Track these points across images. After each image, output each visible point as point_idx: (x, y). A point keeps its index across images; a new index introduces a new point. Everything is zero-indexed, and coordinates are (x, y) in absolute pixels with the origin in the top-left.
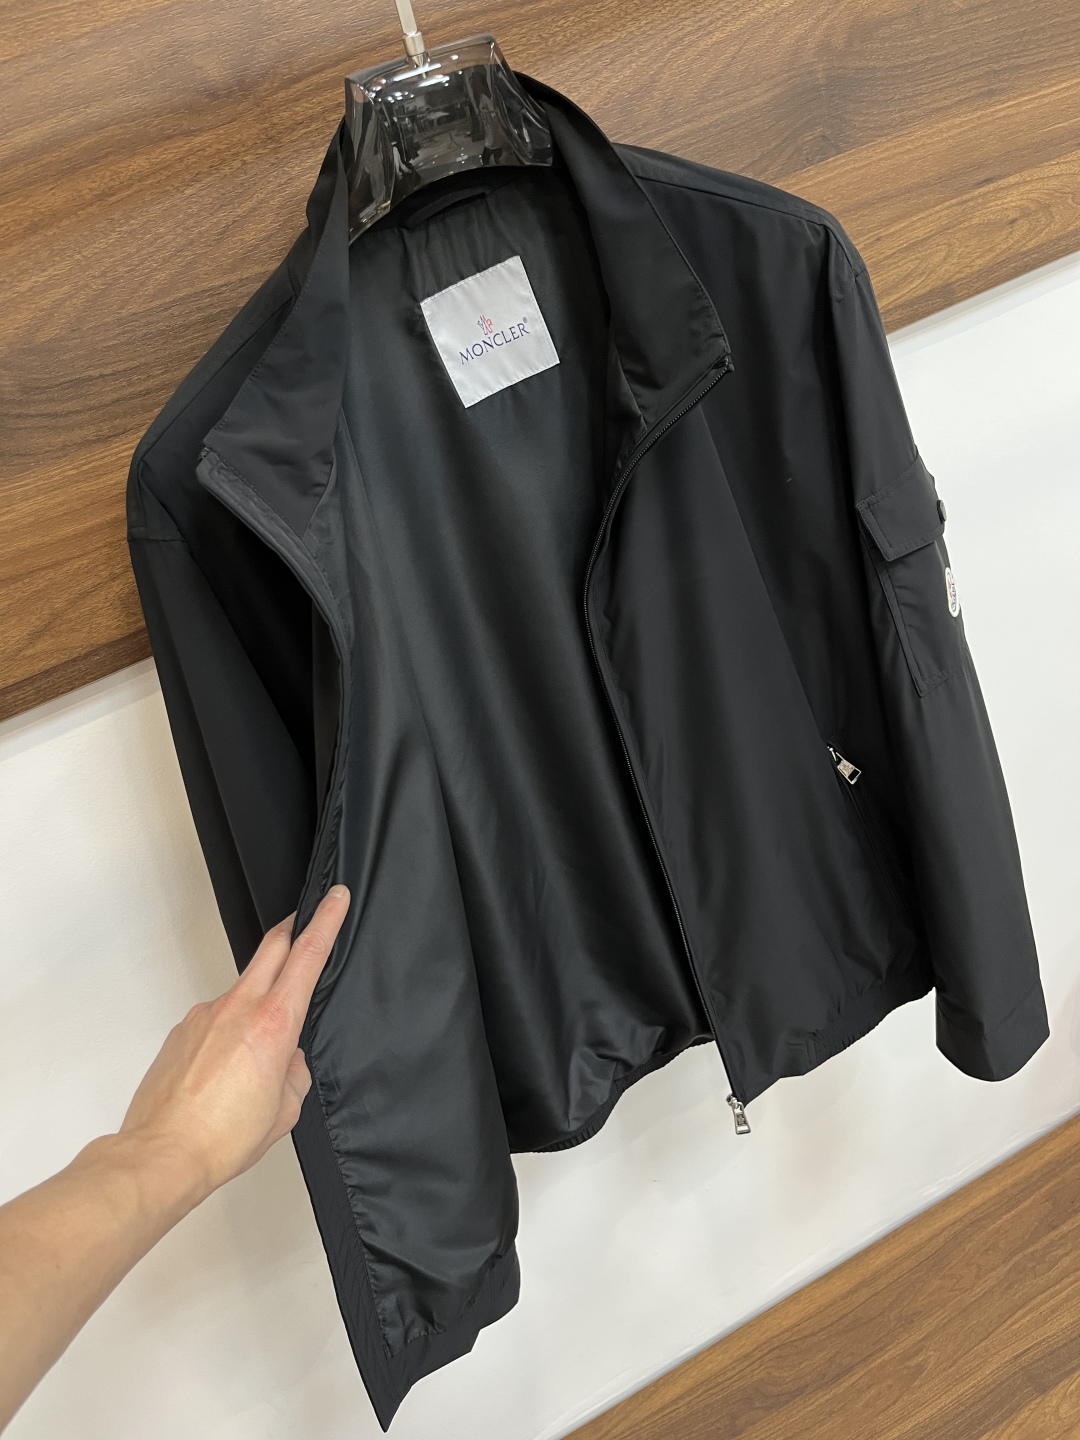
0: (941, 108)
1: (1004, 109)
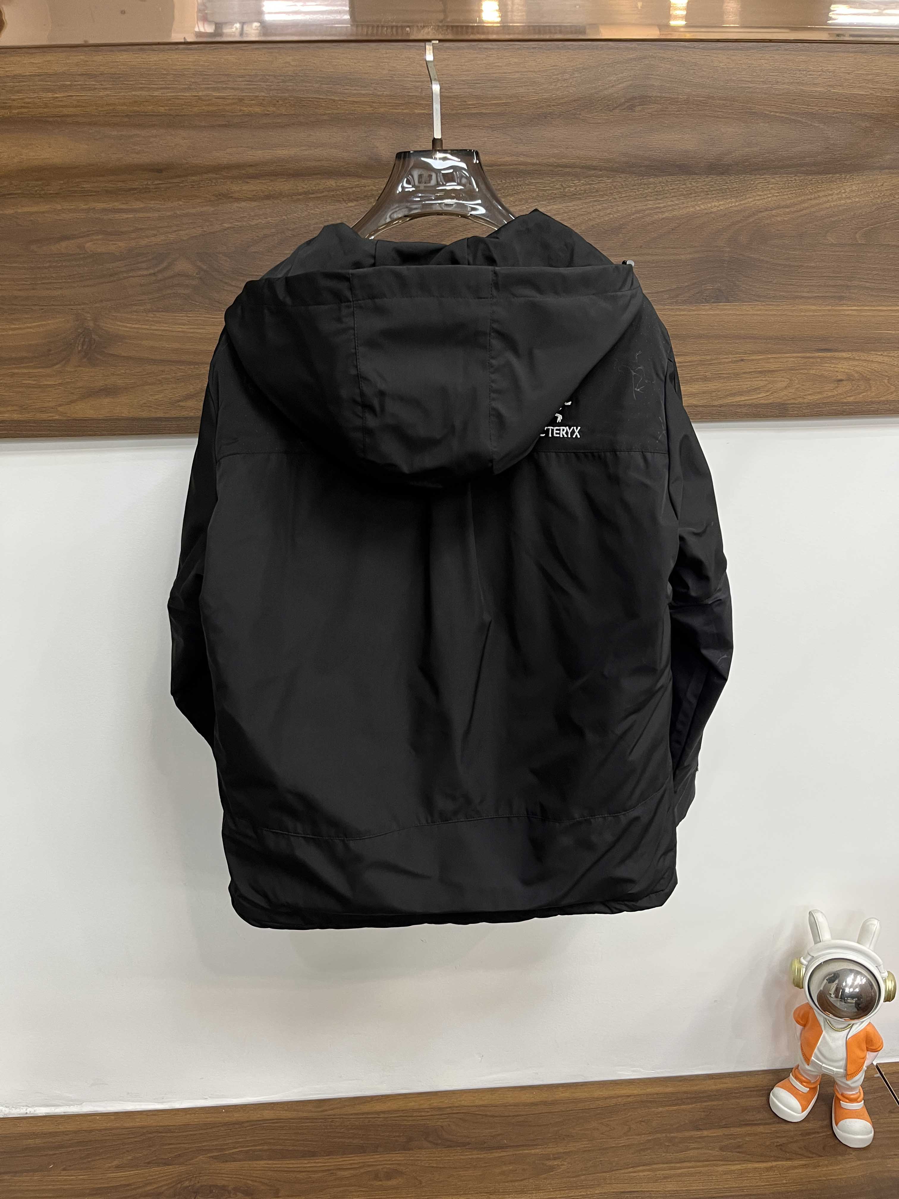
0: (803, 297)
1: (848, 310)
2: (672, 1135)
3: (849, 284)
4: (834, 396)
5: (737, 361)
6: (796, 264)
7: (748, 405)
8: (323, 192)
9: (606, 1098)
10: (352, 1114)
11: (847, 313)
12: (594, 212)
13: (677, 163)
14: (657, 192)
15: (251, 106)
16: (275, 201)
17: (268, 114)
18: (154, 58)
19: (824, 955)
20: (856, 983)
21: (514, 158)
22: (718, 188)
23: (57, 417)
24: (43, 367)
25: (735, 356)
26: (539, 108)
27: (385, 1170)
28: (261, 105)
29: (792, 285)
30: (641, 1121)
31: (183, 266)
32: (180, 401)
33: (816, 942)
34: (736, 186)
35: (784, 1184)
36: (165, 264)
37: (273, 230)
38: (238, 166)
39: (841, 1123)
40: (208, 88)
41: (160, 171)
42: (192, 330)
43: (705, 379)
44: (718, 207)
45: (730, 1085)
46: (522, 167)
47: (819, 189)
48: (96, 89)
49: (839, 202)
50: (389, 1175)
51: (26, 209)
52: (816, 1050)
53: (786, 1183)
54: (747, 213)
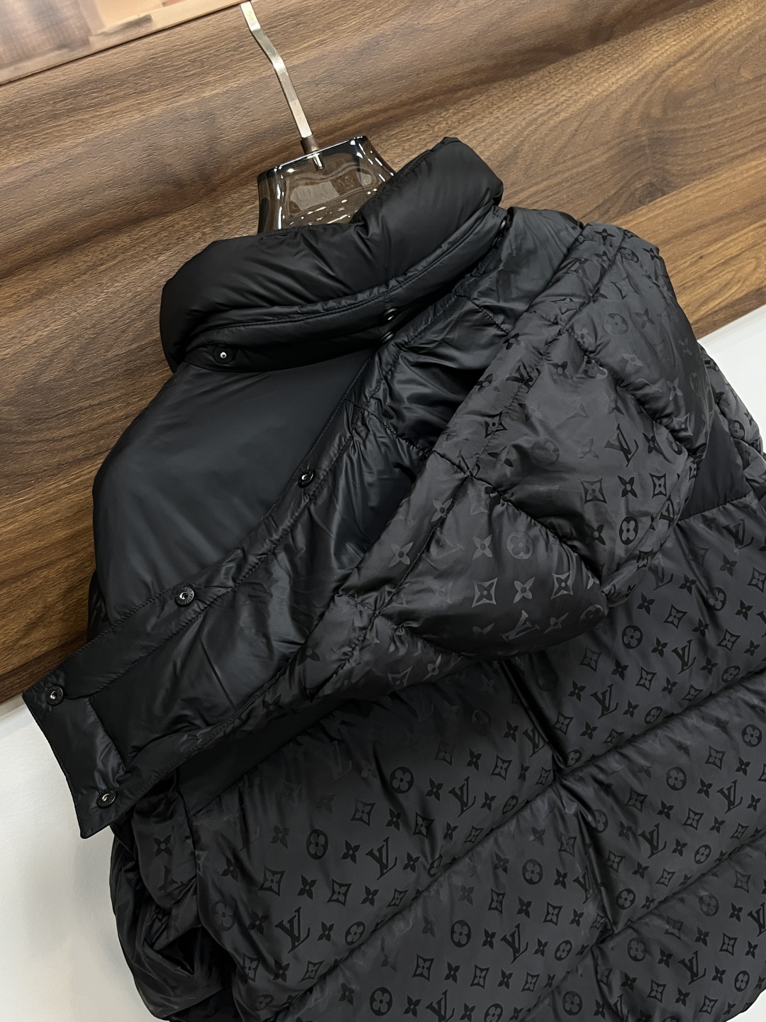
5: (696, 261)
7: (723, 308)
13: (554, 45)
14: (542, 91)
16: (52, 298)
21: (357, 111)
22: (609, 60)
25: (692, 256)
26: (365, 33)
29: (723, 146)
37: (64, 339)
44: (616, 83)
46: (370, 121)
49: (740, 28)
54: (650, 79)
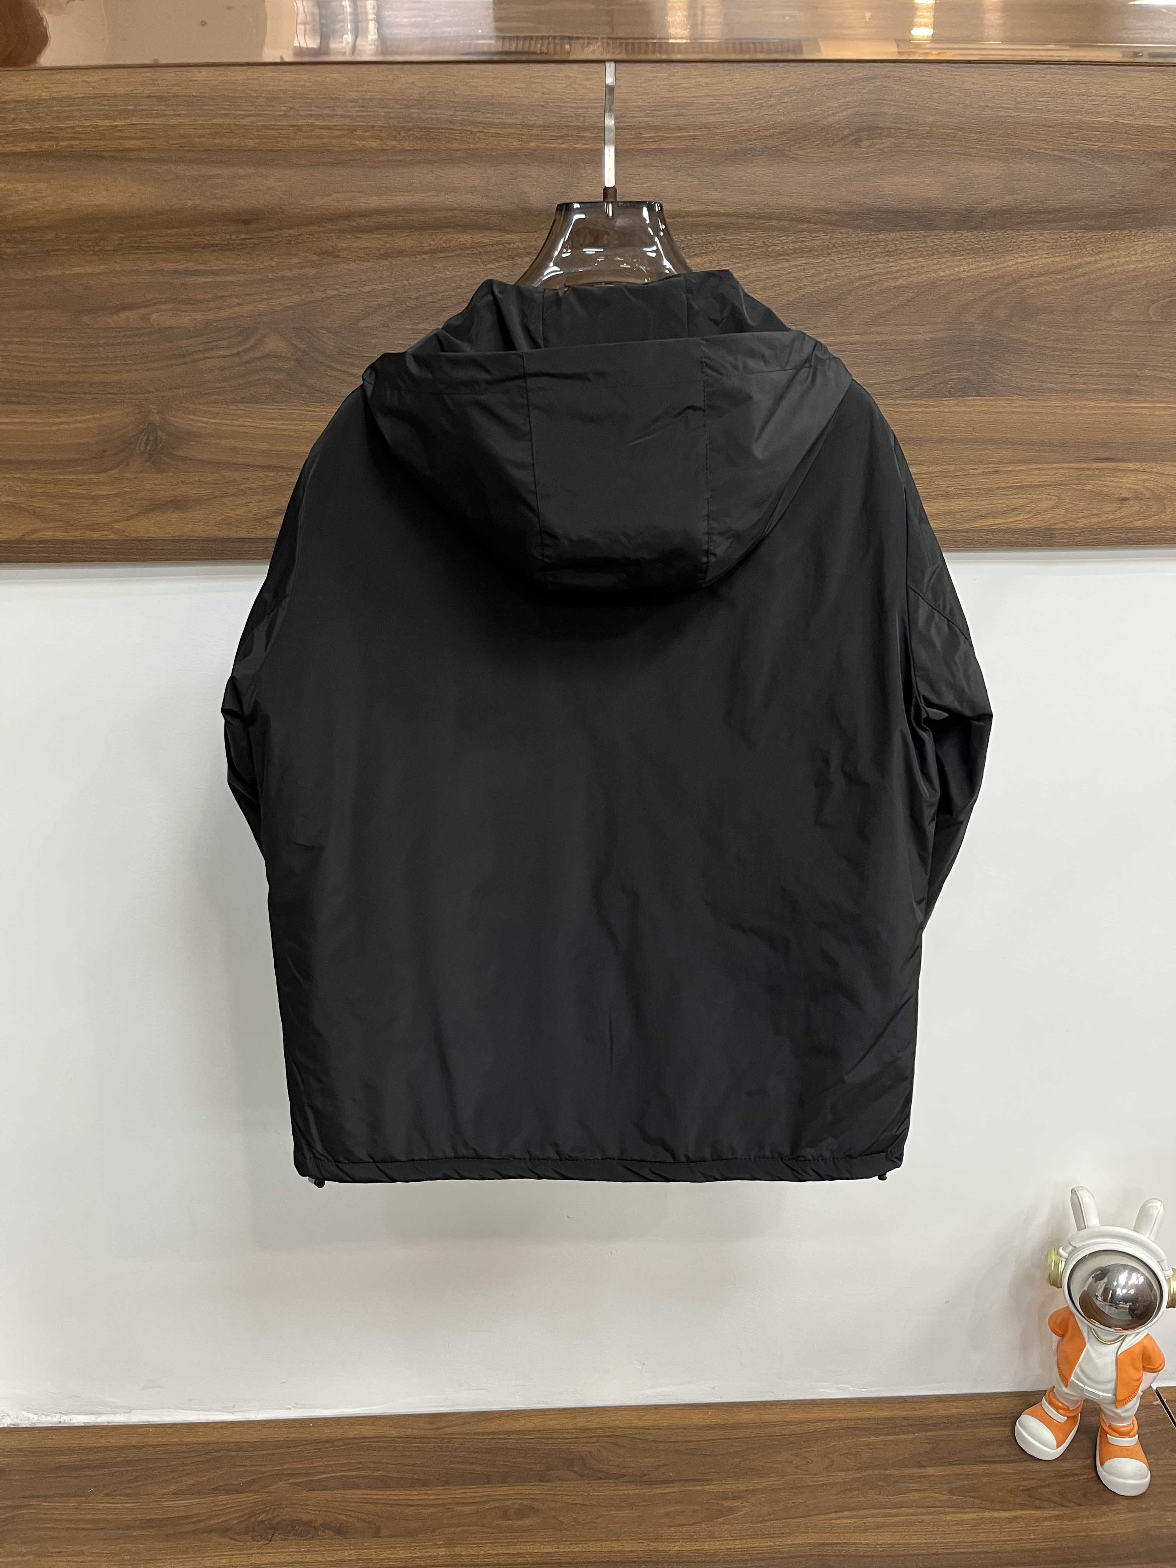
0: (1078, 390)
2: (888, 1472)
3: (1139, 373)
4: (1116, 520)
5: (990, 473)
6: (1069, 346)
7: (1002, 530)
8: (456, 250)
9: (801, 1423)
10: (475, 1434)
11: (1136, 411)
12: (806, 277)
13: (916, 214)
14: (888, 252)
15: (362, 138)
16: (394, 262)
17: (386, 150)
18: (240, 75)
19: (1089, 1245)
20: (1130, 1283)
21: (703, 207)
22: (969, 247)
23: (112, 537)
24: (95, 473)
25: (987, 466)
26: (737, 142)
27: (516, 1506)
28: (378, 137)
29: (1064, 374)
30: (847, 1454)
31: (274, 344)
32: (267, 518)
33: (1079, 1229)
34: (993, 244)
35: (1031, 1539)
36: (252, 341)
37: (390, 299)
38: (348, 215)
39: (1108, 1463)
40: (311, 116)
41: (247, 222)
42: (285, 427)
43: (947, 496)
44: (968, 272)
45: (963, 1410)
46: (711, 219)
47: (1102, 250)
48: (166, 115)
49: (1127, 267)
50: (521, 1514)
51: (76, 270)
52: (1077, 1368)
53: (1034, 1539)
54: (1006, 280)
